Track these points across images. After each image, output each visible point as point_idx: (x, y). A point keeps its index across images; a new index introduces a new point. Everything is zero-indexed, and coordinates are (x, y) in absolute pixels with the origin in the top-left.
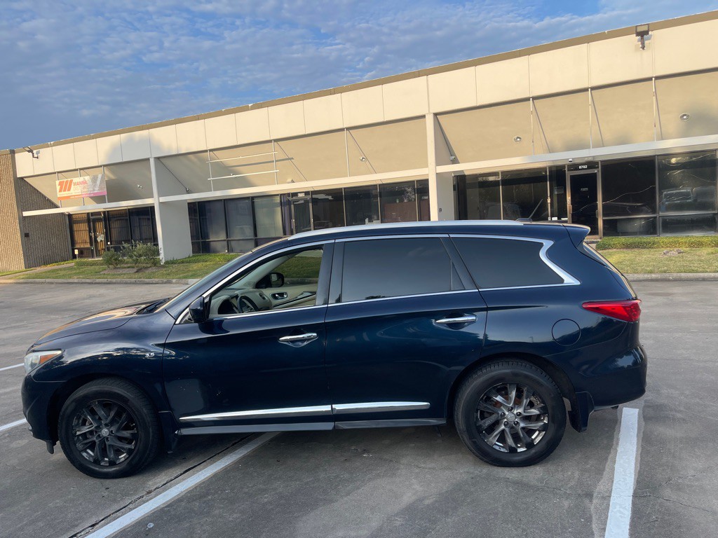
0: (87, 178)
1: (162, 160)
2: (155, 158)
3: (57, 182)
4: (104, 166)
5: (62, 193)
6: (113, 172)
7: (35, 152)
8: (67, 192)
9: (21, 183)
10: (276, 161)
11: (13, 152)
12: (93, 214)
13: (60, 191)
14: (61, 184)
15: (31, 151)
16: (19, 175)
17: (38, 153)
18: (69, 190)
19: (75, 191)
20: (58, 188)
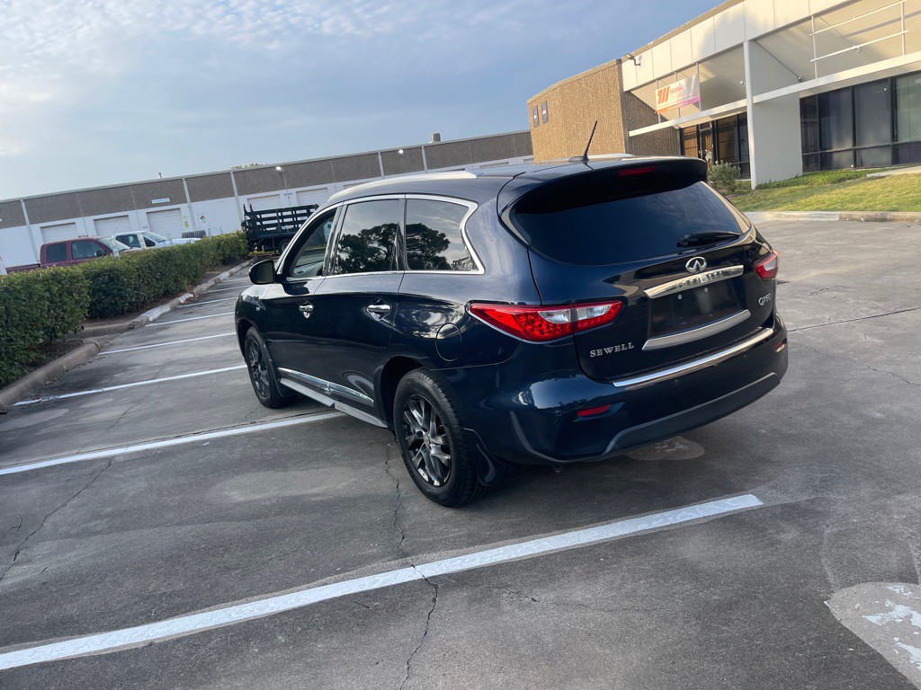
0: (683, 82)
1: (759, 41)
2: (750, 41)
3: (657, 91)
4: (699, 62)
5: (662, 104)
6: (710, 69)
7: (637, 58)
8: (665, 103)
9: (628, 97)
10: (906, 17)
11: (620, 62)
12: (702, 126)
13: (659, 103)
14: (660, 93)
15: (632, 58)
16: (625, 90)
17: (640, 59)
18: (667, 100)
19: (673, 99)
20: (657, 98)
